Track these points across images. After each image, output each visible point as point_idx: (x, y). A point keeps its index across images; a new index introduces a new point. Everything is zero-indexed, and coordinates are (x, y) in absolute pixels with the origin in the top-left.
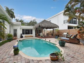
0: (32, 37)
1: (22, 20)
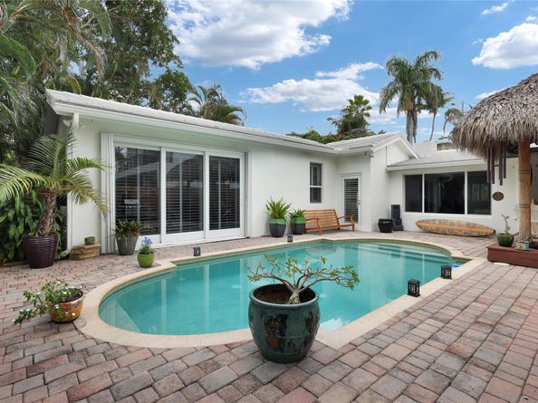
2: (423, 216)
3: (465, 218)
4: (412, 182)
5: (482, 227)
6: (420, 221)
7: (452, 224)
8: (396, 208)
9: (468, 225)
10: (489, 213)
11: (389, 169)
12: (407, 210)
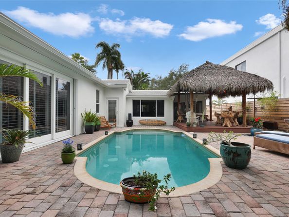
0: (163, 124)
1: (143, 73)
2: (141, 118)
3: (156, 118)
4: (136, 103)
5: (162, 121)
6: (141, 120)
7: (152, 121)
8: (130, 115)
9: (158, 121)
10: (163, 116)
11: (127, 96)
12: (134, 116)
